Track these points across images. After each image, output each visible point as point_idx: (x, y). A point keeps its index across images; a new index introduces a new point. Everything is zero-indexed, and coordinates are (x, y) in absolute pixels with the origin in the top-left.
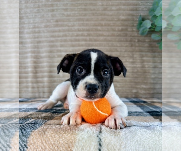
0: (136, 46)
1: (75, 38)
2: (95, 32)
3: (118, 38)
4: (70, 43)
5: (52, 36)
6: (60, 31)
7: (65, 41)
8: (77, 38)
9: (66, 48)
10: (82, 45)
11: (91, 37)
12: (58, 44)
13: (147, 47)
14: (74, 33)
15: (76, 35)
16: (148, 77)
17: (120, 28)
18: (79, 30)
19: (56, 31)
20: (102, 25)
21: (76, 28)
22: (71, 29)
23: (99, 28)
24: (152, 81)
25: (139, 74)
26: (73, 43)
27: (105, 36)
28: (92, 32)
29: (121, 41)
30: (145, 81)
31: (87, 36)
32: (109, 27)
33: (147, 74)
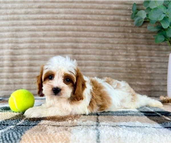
17: (112, 17)
18: (65, 19)
21: (62, 16)
28: (80, 21)
31: (74, 25)
32: (99, 16)
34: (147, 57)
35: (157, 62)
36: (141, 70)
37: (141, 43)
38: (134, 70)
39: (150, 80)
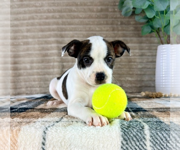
0: (119, 30)
1: (44, 20)
2: (69, 14)
3: (97, 20)
4: (38, 27)
5: (16, 19)
6: (25, 13)
7: (33, 24)
8: (47, 21)
9: (33, 34)
10: (53, 30)
11: (64, 20)
12: (24, 28)
13: (133, 30)
14: (43, 14)
15: (45, 17)
16: (134, 67)
17: (99, 8)
18: (49, 11)
19: (20, 13)
20: (77, 5)
21: (45, 8)
22: (40, 10)
23: (74, 8)
24: (139, 73)
25: (124, 64)
26: (42, 27)
27: (81, 18)
28: (65, 14)
29: (101, 24)
30: (131, 73)
31: (59, 18)
32: (86, 7)
33: (133, 63)
34: (137, 51)
35: (148, 56)
36: (131, 65)
37: (131, 35)
38: (123, 65)
39: (140, 75)
